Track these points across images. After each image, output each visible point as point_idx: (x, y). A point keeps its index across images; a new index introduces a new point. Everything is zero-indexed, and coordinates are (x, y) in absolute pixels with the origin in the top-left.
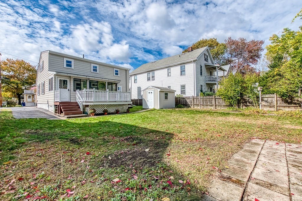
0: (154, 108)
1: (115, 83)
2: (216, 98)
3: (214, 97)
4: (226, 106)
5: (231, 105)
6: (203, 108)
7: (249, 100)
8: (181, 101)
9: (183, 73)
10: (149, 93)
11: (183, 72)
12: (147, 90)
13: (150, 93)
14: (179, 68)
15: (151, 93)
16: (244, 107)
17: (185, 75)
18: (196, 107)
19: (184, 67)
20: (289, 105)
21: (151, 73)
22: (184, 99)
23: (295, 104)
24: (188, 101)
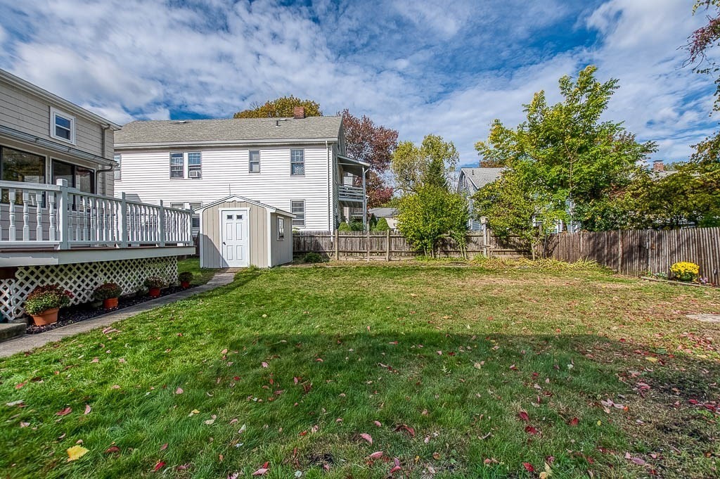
0: (252, 267)
1: (85, 171)
2: (393, 237)
3: (388, 234)
4: (411, 254)
5: (421, 252)
6: (361, 260)
7: (450, 240)
8: (302, 244)
9: (297, 169)
10: (230, 217)
11: (297, 167)
12: (220, 209)
13: (235, 217)
14: (285, 154)
15: (239, 217)
16: (443, 255)
17: (302, 173)
18: (343, 259)
19: (302, 154)
20: (505, 250)
21: (186, 155)
22: (313, 236)
23: (511, 247)
24: (323, 242)
